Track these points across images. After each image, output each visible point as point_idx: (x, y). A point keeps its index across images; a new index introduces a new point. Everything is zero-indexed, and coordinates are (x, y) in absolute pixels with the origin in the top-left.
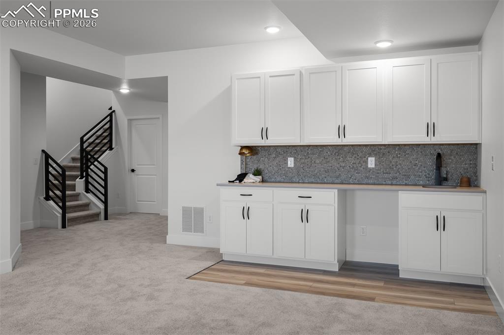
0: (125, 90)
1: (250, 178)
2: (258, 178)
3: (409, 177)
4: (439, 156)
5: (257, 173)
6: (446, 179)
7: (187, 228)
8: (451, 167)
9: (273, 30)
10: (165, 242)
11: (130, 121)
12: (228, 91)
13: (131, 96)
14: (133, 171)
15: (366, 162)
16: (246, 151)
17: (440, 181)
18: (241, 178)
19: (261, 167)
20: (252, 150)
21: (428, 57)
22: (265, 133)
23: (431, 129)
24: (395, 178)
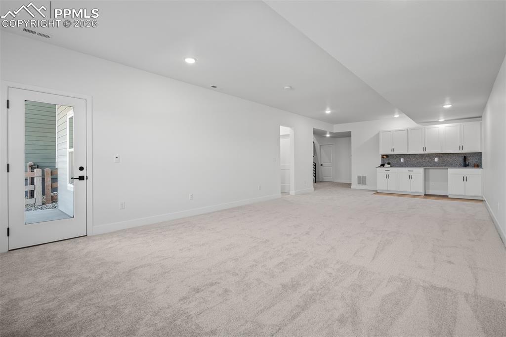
0: (328, 135)
1: (386, 165)
2: (390, 166)
3: (452, 164)
4: (465, 157)
5: (389, 164)
6: (468, 165)
7: (359, 183)
8: (470, 160)
9: (396, 116)
10: (350, 188)
11: (320, 146)
12: (378, 134)
13: (331, 137)
14: (322, 165)
15: (434, 160)
16: (385, 157)
17: (466, 165)
18: (383, 165)
19: (390, 162)
20: (387, 156)
21: (459, 124)
22: (393, 150)
23: (461, 148)
24: (446, 165)
